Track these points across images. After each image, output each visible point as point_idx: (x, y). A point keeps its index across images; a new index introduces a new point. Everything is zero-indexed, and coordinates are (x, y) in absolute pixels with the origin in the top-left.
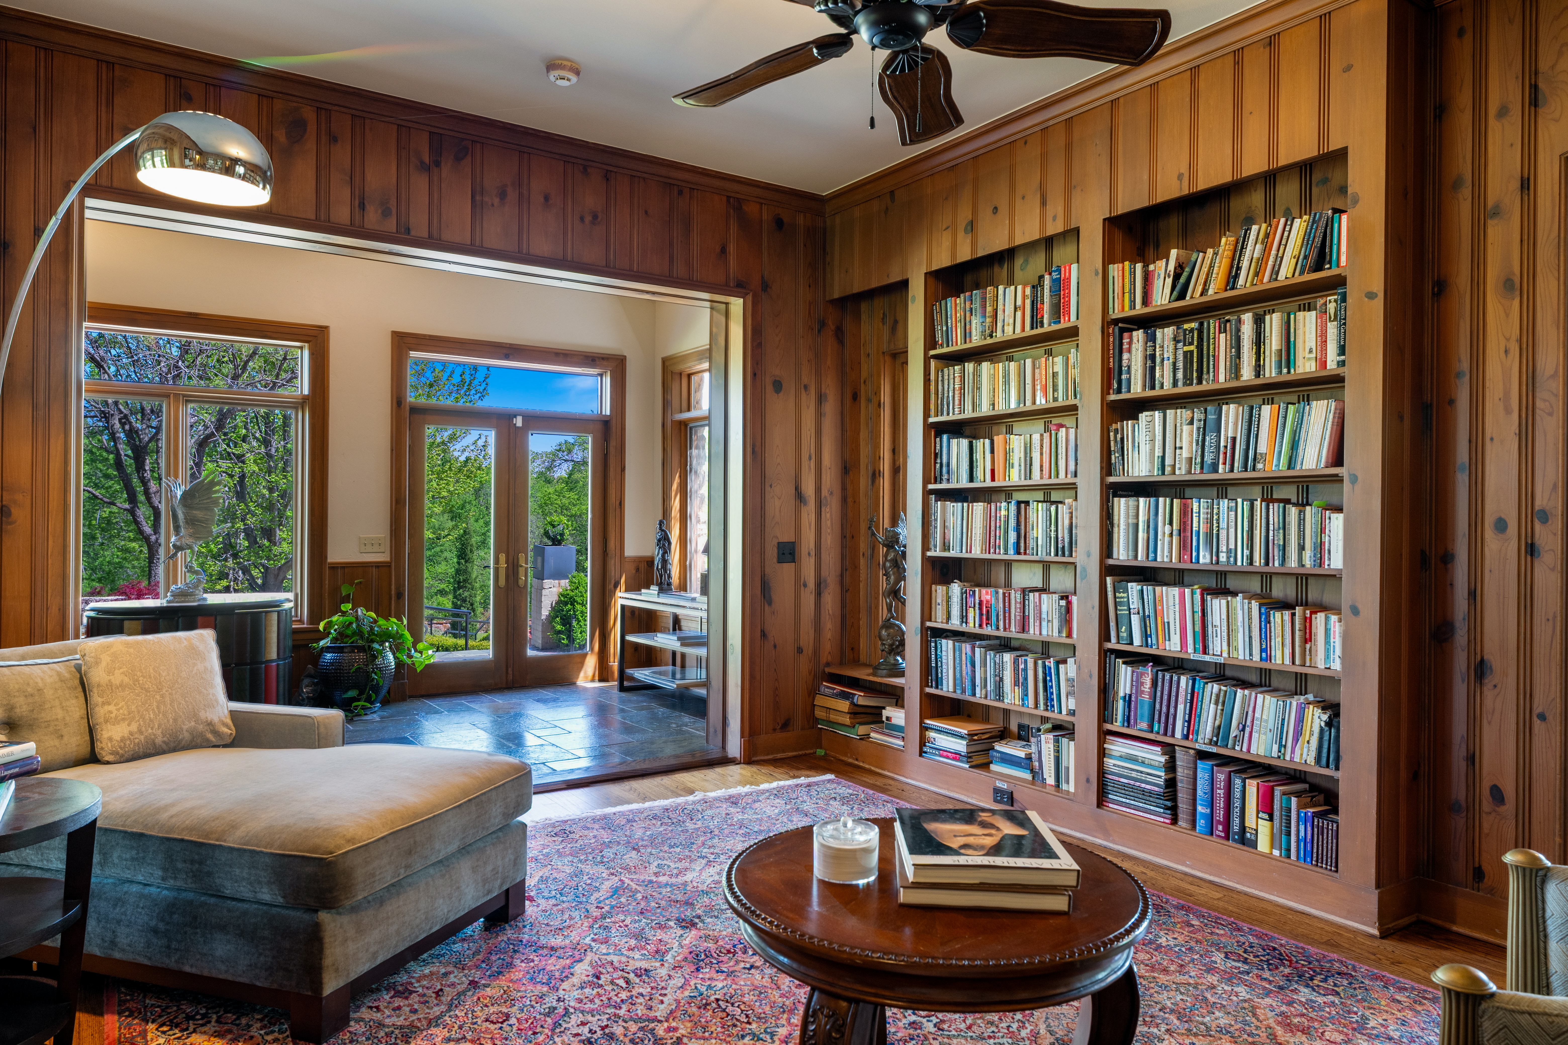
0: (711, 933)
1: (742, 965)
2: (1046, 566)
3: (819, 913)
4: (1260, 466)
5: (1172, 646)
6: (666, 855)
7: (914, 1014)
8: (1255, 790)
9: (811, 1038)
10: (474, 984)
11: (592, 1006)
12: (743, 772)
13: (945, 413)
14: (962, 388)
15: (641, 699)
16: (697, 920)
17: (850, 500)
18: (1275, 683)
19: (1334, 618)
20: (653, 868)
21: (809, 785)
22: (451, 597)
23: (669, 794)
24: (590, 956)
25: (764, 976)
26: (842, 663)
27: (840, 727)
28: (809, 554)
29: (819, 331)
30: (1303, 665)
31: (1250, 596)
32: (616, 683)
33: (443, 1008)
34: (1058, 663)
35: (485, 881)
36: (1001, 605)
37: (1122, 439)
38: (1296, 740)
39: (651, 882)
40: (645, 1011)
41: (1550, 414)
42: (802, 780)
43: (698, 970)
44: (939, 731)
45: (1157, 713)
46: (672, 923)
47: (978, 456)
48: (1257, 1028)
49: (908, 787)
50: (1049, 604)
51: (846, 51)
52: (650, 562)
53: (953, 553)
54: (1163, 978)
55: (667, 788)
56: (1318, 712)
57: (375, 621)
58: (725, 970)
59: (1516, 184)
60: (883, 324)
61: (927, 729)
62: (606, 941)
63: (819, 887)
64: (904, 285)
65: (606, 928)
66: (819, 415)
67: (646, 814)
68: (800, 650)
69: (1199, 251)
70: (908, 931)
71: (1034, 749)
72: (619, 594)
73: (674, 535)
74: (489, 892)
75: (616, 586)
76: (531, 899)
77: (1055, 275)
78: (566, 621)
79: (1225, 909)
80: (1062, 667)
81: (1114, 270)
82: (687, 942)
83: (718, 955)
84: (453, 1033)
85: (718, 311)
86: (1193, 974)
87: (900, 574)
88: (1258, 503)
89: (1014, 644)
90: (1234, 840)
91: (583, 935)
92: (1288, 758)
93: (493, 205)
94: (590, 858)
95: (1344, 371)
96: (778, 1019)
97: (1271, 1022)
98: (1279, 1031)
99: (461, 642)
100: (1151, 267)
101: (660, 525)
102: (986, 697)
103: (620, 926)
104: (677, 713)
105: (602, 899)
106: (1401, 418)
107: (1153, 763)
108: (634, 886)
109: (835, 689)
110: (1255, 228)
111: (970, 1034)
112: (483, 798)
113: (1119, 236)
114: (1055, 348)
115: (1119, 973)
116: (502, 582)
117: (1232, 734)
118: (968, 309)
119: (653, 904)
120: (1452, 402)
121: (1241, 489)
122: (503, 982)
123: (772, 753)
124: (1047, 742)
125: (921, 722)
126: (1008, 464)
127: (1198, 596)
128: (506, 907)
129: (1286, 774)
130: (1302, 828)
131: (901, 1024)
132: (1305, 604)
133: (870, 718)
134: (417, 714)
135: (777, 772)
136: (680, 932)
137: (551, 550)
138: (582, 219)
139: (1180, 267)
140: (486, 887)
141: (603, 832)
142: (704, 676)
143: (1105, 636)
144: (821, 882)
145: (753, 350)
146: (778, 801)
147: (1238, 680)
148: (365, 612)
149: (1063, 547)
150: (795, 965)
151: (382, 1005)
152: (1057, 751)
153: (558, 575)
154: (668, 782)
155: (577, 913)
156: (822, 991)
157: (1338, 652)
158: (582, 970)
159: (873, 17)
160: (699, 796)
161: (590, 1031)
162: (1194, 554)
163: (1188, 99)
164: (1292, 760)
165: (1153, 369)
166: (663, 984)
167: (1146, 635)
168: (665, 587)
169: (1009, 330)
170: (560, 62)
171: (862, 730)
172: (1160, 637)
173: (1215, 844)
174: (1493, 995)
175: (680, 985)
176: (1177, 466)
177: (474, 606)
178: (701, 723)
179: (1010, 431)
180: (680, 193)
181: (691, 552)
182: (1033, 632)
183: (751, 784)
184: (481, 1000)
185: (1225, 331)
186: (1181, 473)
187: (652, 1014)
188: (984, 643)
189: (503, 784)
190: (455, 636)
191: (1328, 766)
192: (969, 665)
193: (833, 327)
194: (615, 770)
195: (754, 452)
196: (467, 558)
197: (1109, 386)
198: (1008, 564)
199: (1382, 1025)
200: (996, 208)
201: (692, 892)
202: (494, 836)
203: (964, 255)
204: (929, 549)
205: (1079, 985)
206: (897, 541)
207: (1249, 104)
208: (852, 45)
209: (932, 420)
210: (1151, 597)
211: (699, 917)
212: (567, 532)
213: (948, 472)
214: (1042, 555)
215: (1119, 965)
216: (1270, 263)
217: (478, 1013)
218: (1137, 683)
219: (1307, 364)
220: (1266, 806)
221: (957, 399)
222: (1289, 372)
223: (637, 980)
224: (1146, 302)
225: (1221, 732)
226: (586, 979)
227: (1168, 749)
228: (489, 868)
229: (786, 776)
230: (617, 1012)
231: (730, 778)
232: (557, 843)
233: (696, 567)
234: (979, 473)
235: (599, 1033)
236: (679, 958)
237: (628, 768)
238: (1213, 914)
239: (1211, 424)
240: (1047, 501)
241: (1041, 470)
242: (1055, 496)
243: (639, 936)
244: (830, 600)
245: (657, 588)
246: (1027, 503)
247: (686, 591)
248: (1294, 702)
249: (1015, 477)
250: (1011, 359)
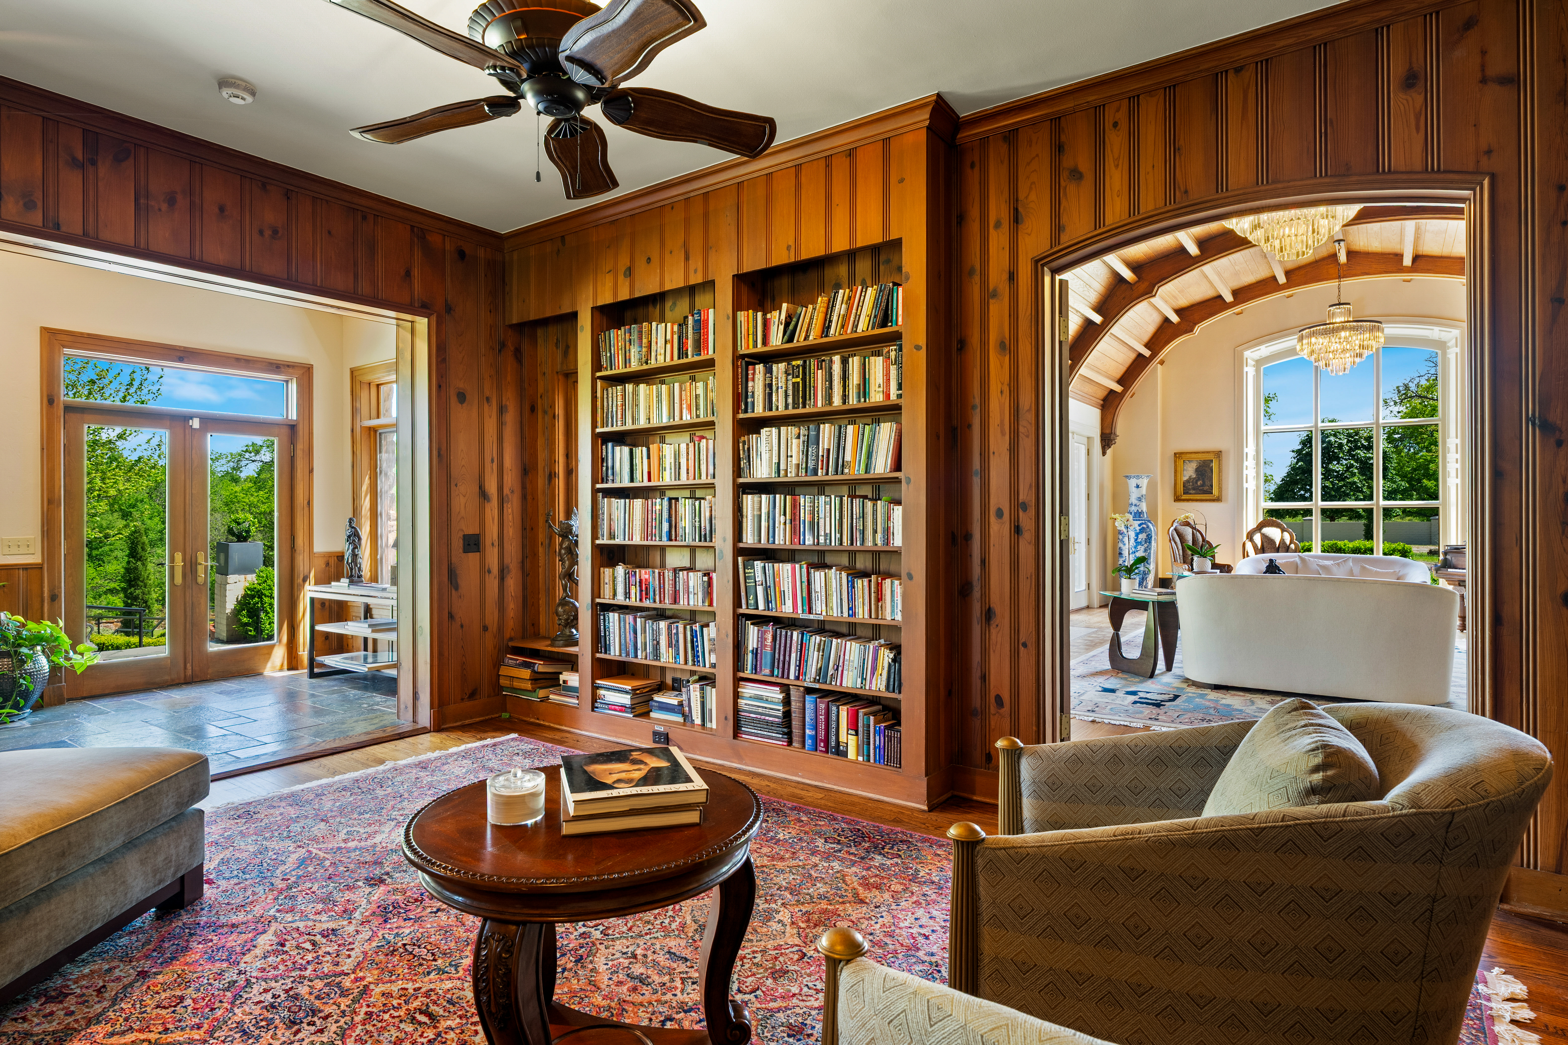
0: (399, 886)
1: (429, 910)
2: (693, 549)
3: (493, 855)
4: (846, 471)
5: (787, 609)
6: (355, 822)
7: (584, 926)
8: (845, 713)
9: (484, 961)
10: (143, 975)
11: (276, 973)
12: (433, 739)
13: (610, 424)
14: (624, 404)
15: (332, 683)
16: (385, 877)
17: (529, 497)
18: (859, 633)
19: (897, 582)
20: (342, 835)
21: (494, 745)
22: (122, 595)
23: (360, 766)
24: (274, 926)
25: (448, 917)
26: (524, 638)
27: (522, 692)
28: (493, 544)
29: (500, 351)
30: (877, 618)
31: (841, 568)
32: (306, 671)
33: (106, 1004)
34: (702, 627)
35: (155, 872)
36: (657, 582)
37: (749, 449)
38: (873, 674)
39: (340, 848)
40: (331, 968)
41: (1027, 436)
42: (489, 741)
43: (385, 921)
44: (608, 689)
45: (776, 661)
46: (360, 883)
47: (637, 460)
48: (846, 890)
49: (582, 738)
50: (695, 580)
51: (515, 113)
52: (340, 557)
53: (618, 541)
54: (780, 865)
55: (357, 761)
56: (887, 652)
57: (24, 625)
58: (413, 917)
59: (1006, 276)
60: (557, 348)
61: (598, 688)
62: (292, 910)
63: (492, 831)
64: (574, 316)
65: (293, 898)
66: (501, 424)
67: (335, 787)
68: (485, 628)
69: (803, 306)
70: (570, 857)
71: (684, 697)
72: (307, 587)
73: (365, 532)
74: (160, 882)
75: (305, 579)
76: (210, 882)
77: (696, 317)
78: (254, 613)
79: (826, 805)
80: (705, 629)
81: (741, 316)
82: (375, 898)
83: (406, 905)
84: (118, 1026)
85: (404, 328)
86: (801, 858)
87: (574, 559)
88: (845, 499)
89: (668, 613)
90: (832, 753)
91: (267, 908)
92: (867, 688)
93: (160, 210)
94: (276, 834)
95: (901, 402)
96: (463, 952)
97: (856, 885)
98: (861, 890)
99: (135, 639)
100: (769, 316)
101: (350, 523)
102: (646, 658)
103: (307, 894)
104: (369, 694)
105: (288, 871)
106: (938, 437)
107: (774, 700)
108: (322, 854)
109: (517, 660)
110: (841, 291)
111: (630, 934)
112: (153, 791)
113: (744, 290)
114: (698, 376)
115: (738, 865)
116: (179, 580)
117: (830, 673)
118: (627, 339)
119: (342, 869)
120: (969, 426)
121: (834, 488)
122: (177, 966)
123: (461, 720)
124: (694, 691)
125: (593, 682)
126: (661, 468)
127: (804, 570)
128: (182, 893)
129: (867, 699)
130: (877, 738)
131: (572, 937)
132: (878, 573)
133: (549, 683)
134: (78, 717)
135: (465, 736)
136: (368, 890)
137: (236, 548)
138: (261, 232)
139: (789, 317)
140: (158, 877)
141: (290, 808)
142: (395, 659)
143: (737, 603)
144: (494, 826)
145: (437, 365)
146: (465, 761)
147: (833, 632)
148: (9, 616)
149: (705, 534)
150: (468, 902)
151: (29, 1015)
152: (703, 697)
153: (244, 570)
154: (358, 756)
155: (261, 888)
156: (493, 920)
157: (900, 607)
158: (266, 941)
159: (537, 87)
160: (389, 765)
161: (274, 996)
162: (802, 538)
163: (794, 189)
164: (870, 689)
165: (770, 395)
166: (351, 940)
167: (768, 601)
168: (355, 579)
169: (661, 358)
170: (233, 81)
171: (542, 693)
172: (778, 602)
173: (819, 757)
174: (983, 840)
175: (368, 937)
176: (789, 470)
177: (149, 603)
178: (392, 701)
179: (663, 441)
180: (364, 218)
181: (382, 547)
182: (683, 604)
183: (441, 749)
184: (152, 988)
185: (822, 369)
186: (792, 476)
187: (338, 969)
188: (644, 614)
189: (176, 775)
190: (127, 634)
191: (894, 691)
192: (632, 633)
193: (512, 349)
194: (303, 752)
195: (439, 455)
196: (138, 556)
197: (739, 407)
198: (663, 549)
199: (928, 874)
200: (649, 259)
201: (381, 852)
202: (166, 826)
203: (624, 295)
204: (597, 538)
205: (707, 880)
206: (571, 532)
207: (836, 199)
208: (520, 108)
209: (598, 430)
210: (771, 571)
211: (387, 874)
212: (253, 529)
213: (613, 474)
214: (689, 541)
215: (738, 859)
216: (852, 319)
217: (148, 1002)
218: (761, 639)
219: (877, 396)
220: (853, 725)
221: (619, 413)
222: (865, 401)
223: (324, 941)
224: (765, 342)
225: (822, 672)
226: (270, 948)
227: (785, 688)
228: (161, 858)
229: (474, 739)
230: (303, 973)
231: (420, 746)
232: (240, 825)
233: (387, 560)
234: (638, 475)
235: (283, 996)
236: (367, 914)
237: (318, 749)
238: (817, 810)
239: (812, 439)
240: (693, 497)
241: (688, 473)
242: (699, 493)
243: (327, 900)
244: (512, 583)
245: (347, 581)
246: (677, 499)
247: (377, 582)
248: (871, 646)
249: (667, 479)
250: (663, 382)
